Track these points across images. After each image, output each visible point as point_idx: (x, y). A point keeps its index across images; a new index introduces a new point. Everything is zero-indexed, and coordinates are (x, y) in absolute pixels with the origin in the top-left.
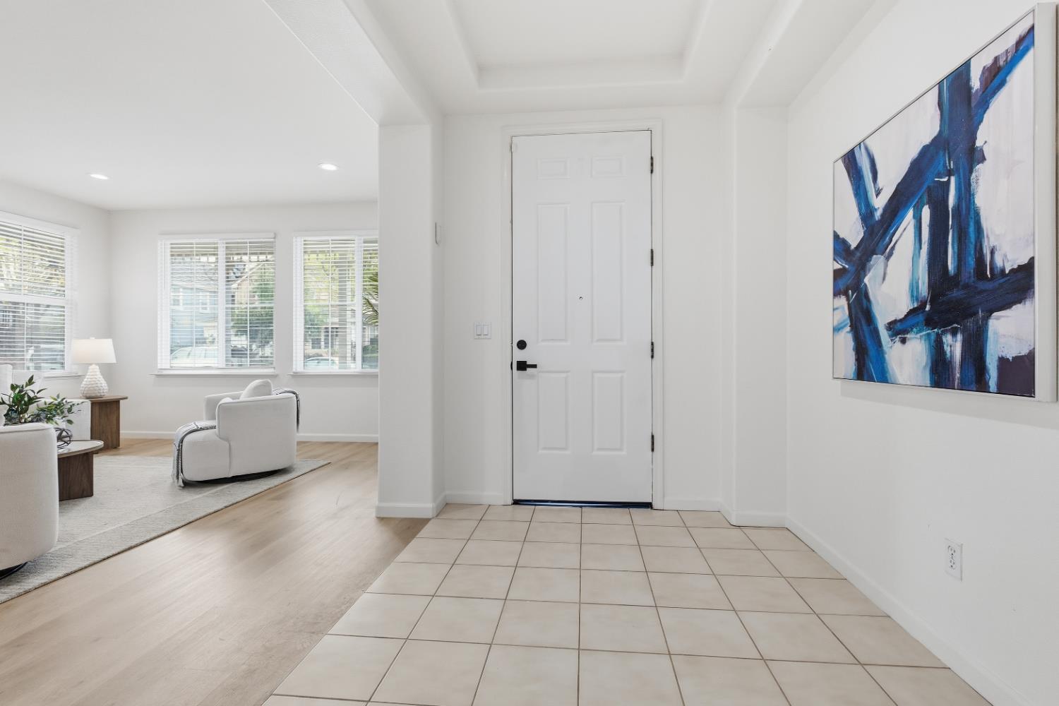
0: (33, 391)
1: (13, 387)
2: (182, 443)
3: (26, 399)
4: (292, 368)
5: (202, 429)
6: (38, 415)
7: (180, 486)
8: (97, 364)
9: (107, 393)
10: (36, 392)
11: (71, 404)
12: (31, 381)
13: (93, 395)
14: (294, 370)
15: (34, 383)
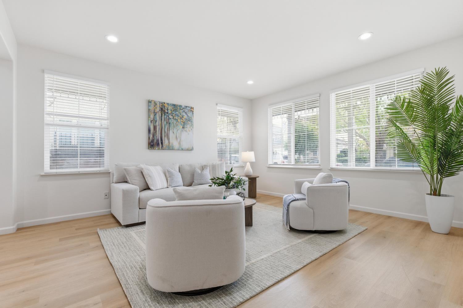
0: (232, 175)
1: (226, 172)
2: (289, 206)
3: (230, 178)
4: (330, 166)
5: (298, 200)
6: (234, 185)
7: (288, 230)
8: (249, 162)
9: (252, 173)
10: (233, 175)
11: (244, 181)
12: (231, 171)
13: (248, 175)
14: (331, 167)
15: (232, 171)
